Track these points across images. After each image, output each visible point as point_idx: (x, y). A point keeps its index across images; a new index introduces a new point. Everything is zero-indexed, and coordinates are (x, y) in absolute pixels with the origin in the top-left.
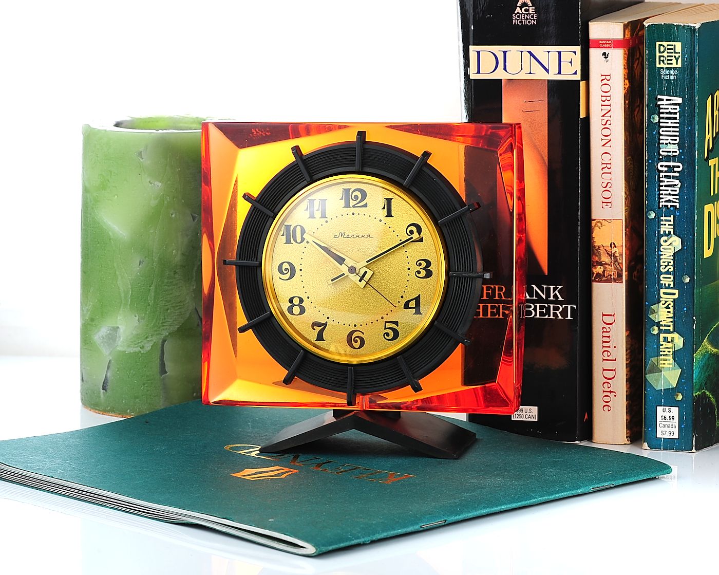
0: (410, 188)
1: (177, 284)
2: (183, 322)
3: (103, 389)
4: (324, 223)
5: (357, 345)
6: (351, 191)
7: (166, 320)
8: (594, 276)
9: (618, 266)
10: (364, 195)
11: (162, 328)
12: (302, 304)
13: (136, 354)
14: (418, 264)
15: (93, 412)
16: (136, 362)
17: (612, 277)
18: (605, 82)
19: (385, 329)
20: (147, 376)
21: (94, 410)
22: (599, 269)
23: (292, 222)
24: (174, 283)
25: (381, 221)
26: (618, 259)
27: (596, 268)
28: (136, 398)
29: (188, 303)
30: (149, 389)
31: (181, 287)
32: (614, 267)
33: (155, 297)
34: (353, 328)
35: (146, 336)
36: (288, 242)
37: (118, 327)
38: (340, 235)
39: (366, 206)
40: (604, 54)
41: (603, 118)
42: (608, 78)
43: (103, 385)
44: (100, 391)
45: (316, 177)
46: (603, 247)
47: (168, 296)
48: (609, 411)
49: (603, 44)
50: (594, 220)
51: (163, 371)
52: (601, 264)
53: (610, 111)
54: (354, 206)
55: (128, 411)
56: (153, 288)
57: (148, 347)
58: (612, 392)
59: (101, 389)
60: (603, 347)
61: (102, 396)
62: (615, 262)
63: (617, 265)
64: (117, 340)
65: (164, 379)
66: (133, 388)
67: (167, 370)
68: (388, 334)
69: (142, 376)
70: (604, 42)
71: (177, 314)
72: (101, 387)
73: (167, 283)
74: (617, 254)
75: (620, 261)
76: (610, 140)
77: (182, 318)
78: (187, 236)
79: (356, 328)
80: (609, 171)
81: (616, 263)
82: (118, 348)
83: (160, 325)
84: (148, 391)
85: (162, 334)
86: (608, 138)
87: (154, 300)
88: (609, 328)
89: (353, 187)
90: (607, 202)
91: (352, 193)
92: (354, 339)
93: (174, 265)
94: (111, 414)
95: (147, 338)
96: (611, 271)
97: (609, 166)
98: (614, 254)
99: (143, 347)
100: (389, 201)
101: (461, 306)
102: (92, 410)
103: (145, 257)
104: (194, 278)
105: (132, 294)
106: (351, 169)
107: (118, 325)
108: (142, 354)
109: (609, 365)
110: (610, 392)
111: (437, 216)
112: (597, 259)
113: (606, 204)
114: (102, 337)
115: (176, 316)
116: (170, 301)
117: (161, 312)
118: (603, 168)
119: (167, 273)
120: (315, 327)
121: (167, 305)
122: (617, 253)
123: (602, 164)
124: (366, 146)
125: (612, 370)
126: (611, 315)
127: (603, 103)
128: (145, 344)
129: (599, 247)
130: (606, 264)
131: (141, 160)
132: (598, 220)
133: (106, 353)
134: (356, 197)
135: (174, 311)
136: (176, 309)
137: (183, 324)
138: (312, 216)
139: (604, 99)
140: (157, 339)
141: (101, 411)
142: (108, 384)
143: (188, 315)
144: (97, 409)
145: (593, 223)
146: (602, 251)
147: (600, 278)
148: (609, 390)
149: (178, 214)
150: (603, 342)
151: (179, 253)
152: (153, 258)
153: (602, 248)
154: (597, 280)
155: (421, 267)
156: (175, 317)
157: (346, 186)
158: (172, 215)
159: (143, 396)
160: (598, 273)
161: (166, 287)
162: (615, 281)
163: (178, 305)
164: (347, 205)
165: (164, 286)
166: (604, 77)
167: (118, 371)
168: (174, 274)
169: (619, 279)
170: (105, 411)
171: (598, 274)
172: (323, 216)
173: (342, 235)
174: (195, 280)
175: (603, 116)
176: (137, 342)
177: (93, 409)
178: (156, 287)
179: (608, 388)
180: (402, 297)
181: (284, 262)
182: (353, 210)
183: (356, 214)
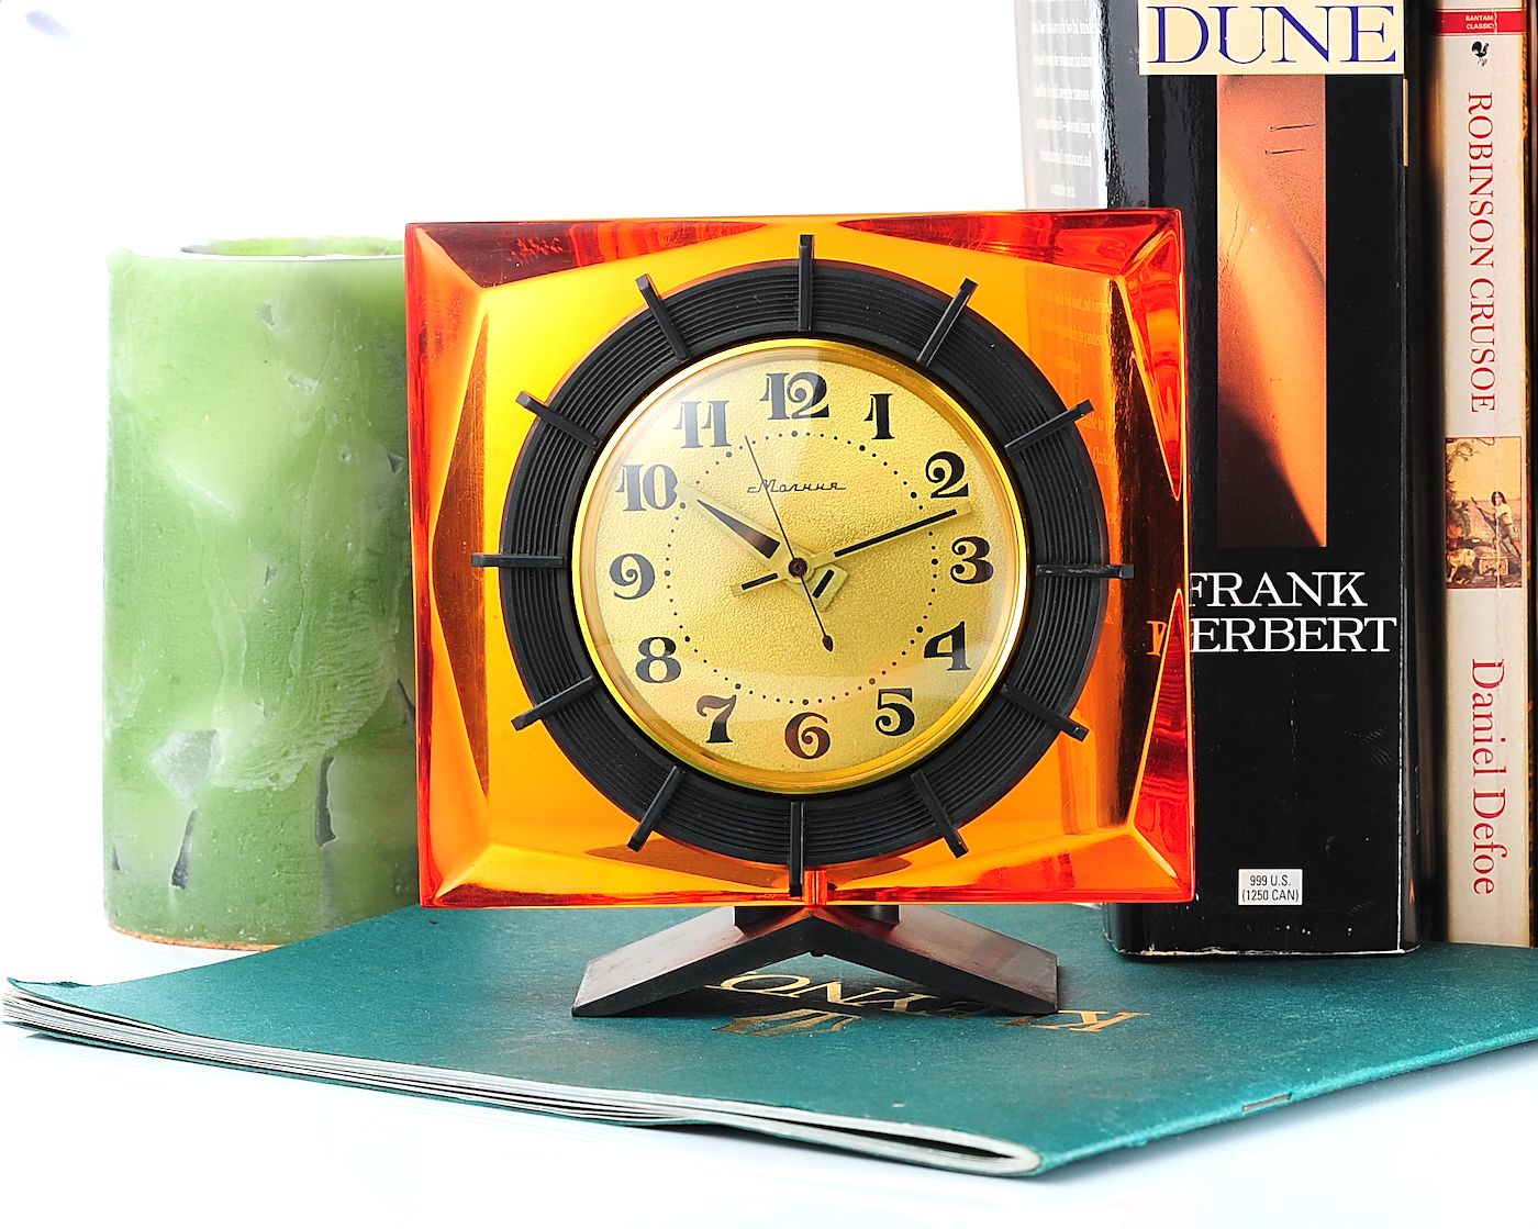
0: (932, 369)
1: (355, 624)
2: (371, 714)
3: (175, 883)
4: (722, 457)
5: (811, 749)
6: (787, 380)
7: (332, 710)
8: (1452, 574)
9: (1511, 548)
10: (821, 390)
11: (322, 730)
12: (673, 656)
13: (261, 793)
14: (957, 548)
15: (147, 940)
16: (260, 814)
17: (1497, 574)
18: (1479, 112)
19: (880, 707)
20: (287, 847)
21: (151, 936)
22: (1464, 557)
23: (642, 458)
24: (350, 620)
25: (862, 448)
26: (1512, 532)
27: (1456, 555)
28: (260, 900)
29: (382, 667)
30: (293, 876)
31: (366, 629)
32: (1502, 550)
33: (304, 655)
34: (799, 709)
35: (284, 749)
36: (634, 505)
37: (215, 731)
38: (763, 488)
39: (824, 413)
40: (1477, 46)
41: (1474, 198)
42: (1486, 102)
43: (175, 874)
44: (168, 889)
45: (700, 347)
46: (1476, 503)
47: (337, 653)
48: (1488, 892)
49: (1473, 23)
50: (1453, 440)
51: (326, 833)
52: (1469, 544)
53: (1490, 180)
54: (796, 415)
55: (241, 933)
56: (300, 632)
57: (289, 776)
58: (1496, 846)
59: (170, 885)
60: (1476, 741)
61: (172, 900)
62: (1504, 537)
63: (1509, 545)
64: (211, 762)
65: (325, 853)
66: (253, 878)
67: (333, 831)
68: (887, 721)
69: (275, 848)
70: (1476, 18)
71: (357, 695)
72: (171, 879)
73: (333, 621)
74: (1509, 520)
75: (1514, 535)
76: (1491, 250)
77: (369, 704)
78: (380, 507)
79: (807, 709)
80: (1489, 323)
81: (1507, 540)
82: (214, 783)
83: (318, 722)
84: (289, 883)
85: (323, 745)
86: (1487, 245)
87: (304, 663)
88: (1489, 695)
89: (792, 368)
90: (1484, 395)
91: (791, 383)
92: (803, 735)
93: (348, 577)
94: (194, 944)
95: (286, 754)
96: (1494, 559)
97: (1488, 311)
98: (1500, 518)
99: (277, 776)
100: (882, 401)
101: (1063, 646)
102: (144, 936)
103: (282, 561)
104: (396, 610)
105: (249, 649)
106: (784, 326)
107: (214, 727)
108: (274, 793)
109: (1488, 783)
110: (1492, 847)
111: (998, 431)
112: (1459, 532)
113: (1481, 401)
114: (172, 757)
115: (354, 700)
116: (341, 664)
117: (319, 692)
118: (1473, 318)
119: (333, 597)
120: (705, 711)
121: (334, 675)
122: (1509, 516)
123: (1473, 306)
124: (822, 272)
125: (1497, 795)
126: (1493, 665)
127: (1475, 163)
128: (282, 768)
129: (1464, 505)
130: (1483, 544)
131: (270, 328)
132: (1463, 441)
133: (183, 797)
134: (801, 394)
135: (351, 690)
136: (354, 683)
137: (371, 719)
138: (693, 442)
139: (1476, 152)
140: (311, 757)
141: (170, 937)
142: (188, 871)
143: (382, 699)
144: (159, 934)
145: (1451, 448)
146: (1472, 513)
147: (1466, 576)
148: (1488, 842)
149: (357, 454)
150: (1476, 729)
151: (362, 547)
152: (301, 562)
153: (1471, 506)
154: (1460, 582)
155: (965, 556)
156: (352, 703)
157: (776, 368)
158: (344, 457)
159: (276, 894)
160: (1464, 566)
161: (330, 630)
162: (1503, 583)
163: (359, 673)
164: (779, 414)
165: (326, 627)
166: (1476, 102)
167: (214, 837)
168: (350, 599)
169: (1515, 577)
170: (180, 937)
171: (1463, 570)
172: (721, 441)
173: (767, 486)
174: (397, 614)
175: (1475, 193)
176: (263, 764)
177: (147, 932)
178: (307, 633)
179: (1488, 837)
180: (920, 630)
181: (625, 556)
182: (793, 424)
183: (802, 434)
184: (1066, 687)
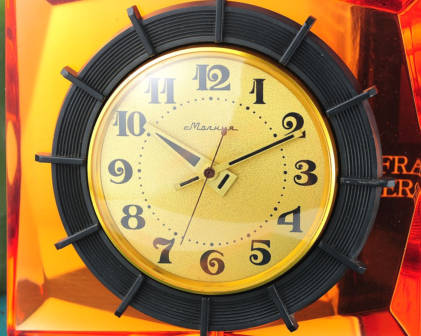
0: (289, 66)
4: (171, 109)
5: (214, 270)
6: (208, 69)
10: (226, 73)
12: (141, 215)
14: (297, 166)
19: (252, 250)
23: (127, 107)
25: (248, 108)
34: (208, 248)
36: (122, 133)
38: (193, 126)
39: (228, 88)
45: (160, 48)
54: (212, 89)
68: (256, 257)
79: (213, 248)
89: (211, 63)
91: (210, 71)
92: (210, 262)
100: (259, 83)
101: (354, 222)
106: (208, 39)
111: (324, 103)
120: (158, 245)
124: (229, 9)
134: (215, 77)
138: (155, 100)
155: (302, 170)
157: (202, 62)
164: (203, 87)
172: (170, 100)
173: (196, 125)
180: (276, 209)
181: (117, 160)
182: (210, 93)
183: (215, 99)
184: (355, 244)
